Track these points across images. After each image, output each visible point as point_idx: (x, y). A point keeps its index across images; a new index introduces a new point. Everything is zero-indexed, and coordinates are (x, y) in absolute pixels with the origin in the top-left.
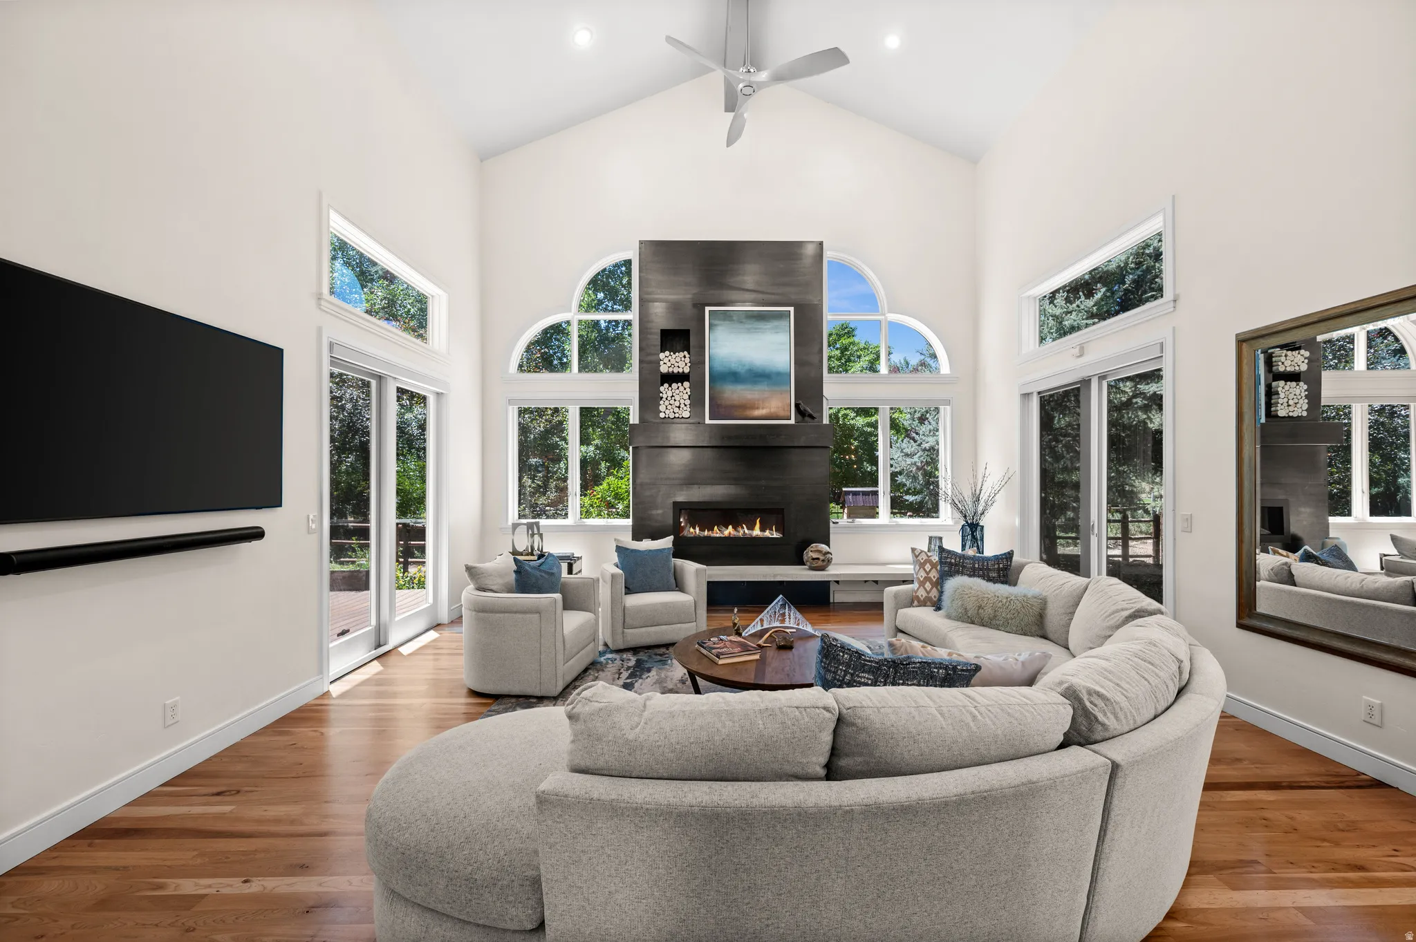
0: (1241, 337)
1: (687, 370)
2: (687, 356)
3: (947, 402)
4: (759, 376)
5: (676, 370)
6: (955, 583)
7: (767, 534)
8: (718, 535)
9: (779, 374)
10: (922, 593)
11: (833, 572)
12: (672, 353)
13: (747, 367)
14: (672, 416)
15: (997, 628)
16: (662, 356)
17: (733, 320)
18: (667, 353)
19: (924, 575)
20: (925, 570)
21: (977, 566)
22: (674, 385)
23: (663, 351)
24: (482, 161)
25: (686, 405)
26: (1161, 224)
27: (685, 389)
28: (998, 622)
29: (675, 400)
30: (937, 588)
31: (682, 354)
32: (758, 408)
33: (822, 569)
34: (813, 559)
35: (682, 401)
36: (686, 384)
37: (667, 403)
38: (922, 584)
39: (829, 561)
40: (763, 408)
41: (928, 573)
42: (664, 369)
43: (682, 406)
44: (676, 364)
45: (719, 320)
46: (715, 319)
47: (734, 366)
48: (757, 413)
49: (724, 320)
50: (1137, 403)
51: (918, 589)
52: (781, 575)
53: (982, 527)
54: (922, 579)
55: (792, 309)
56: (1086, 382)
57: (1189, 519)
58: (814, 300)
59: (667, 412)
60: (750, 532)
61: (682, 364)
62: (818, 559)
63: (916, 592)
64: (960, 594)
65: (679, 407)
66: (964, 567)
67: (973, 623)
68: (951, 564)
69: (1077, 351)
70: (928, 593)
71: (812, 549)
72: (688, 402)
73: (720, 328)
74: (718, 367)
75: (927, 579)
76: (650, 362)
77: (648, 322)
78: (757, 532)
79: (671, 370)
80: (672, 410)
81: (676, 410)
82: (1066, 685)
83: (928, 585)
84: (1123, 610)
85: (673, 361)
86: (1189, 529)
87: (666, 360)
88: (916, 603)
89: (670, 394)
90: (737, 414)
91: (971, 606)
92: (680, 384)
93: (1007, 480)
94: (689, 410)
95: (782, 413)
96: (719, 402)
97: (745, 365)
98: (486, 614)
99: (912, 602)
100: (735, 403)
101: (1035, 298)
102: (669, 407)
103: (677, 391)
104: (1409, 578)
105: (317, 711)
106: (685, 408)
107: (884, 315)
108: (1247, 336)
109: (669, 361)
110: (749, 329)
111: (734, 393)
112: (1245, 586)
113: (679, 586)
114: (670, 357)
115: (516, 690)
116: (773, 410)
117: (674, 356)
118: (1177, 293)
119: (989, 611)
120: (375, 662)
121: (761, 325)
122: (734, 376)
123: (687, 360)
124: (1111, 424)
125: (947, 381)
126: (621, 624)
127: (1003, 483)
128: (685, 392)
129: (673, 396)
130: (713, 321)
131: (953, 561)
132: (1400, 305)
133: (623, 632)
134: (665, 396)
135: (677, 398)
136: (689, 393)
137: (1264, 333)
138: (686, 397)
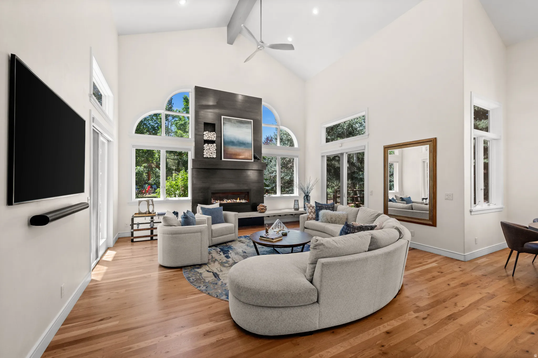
0: (385, 147)
1: (215, 139)
2: (215, 134)
3: (297, 157)
4: (241, 144)
5: (210, 139)
6: (322, 212)
7: (242, 201)
8: (225, 203)
9: (248, 144)
10: (310, 216)
11: (267, 213)
12: (209, 132)
13: (237, 140)
14: (209, 157)
15: (336, 223)
16: (205, 133)
17: (232, 122)
18: (207, 132)
19: (310, 211)
20: (310, 209)
21: (326, 207)
22: (210, 145)
23: (205, 131)
24: (119, 36)
25: (214, 153)
26: (365, 113)
27: (214, 146)
28: (336, 222)
29: (210, 151)
30: (314, 214)
31: (213, 133)
32: (241, 155)
33: (263, 212)
34: (261, 209)
35: (213, 151)
36: (215, 145)
37: (207, 151)
38: (310, 213)
39: (266, 209)
40: (243, 156)
41: (311, 210)
42: (205, 138)
43: (213, 153)
44: (211, 137)
45: (227, 121)
46: (225, 121)
47: (232, 139)
48: (241, 157)
49: (229, 122)
50: (336, 159)
51: (309, 215)
52: (252, 215)
53: (310, 196)
54: (310, 212)
55: (252, 121)
56: (342, 154)
57: (372, 192)
58: (258, 118)
59: (207, 155)
60: (236, 200)
61: (213, 137)
62: (263, 209)
63: (309, 216)
64: (324, 215)
65: (212, 153)
66: (323, 207)
67: (329, 223)
68: (319, 206)
69: (340, 145)
70: (312, 216)
71: (261, 206)
72: (215, 152)
73: (227, 124)
74: (227, 139)
75: (311, 212)
76: (199, 135)
77: (199, 119)
78: (238, 201)
79: (208, 138)
80: (209, 154)
81: (211, 154)
82: (395, 227)
83: (312, 214)
84: (374, 214)
85: (209, 135)
86: (372, 195)
87: (207, 135)
88: (309, 219)
89: (208, 148)
90: (234, 157)
91: (329, 218)
92: (212, 144)
93: (317, 181)
94: (216, 154)
95: (249, 158)
96: (227, 152)
97: (236, 139)
98: (177, 235)
99: (308, 219)
100: (233, 153)
101: (325, 127)
102: (208, 153)
103: (211, 147)
104: (411, 204)
105: (97, 287)
106: (214, 154)
107: (279, 126)
108: (387, 147)
109: (208, 135)
110: (237, 126)
111: (232, 149)
112: (386, 208)
113: (226, 221)
114: (208, 134)
115: (191, 263)
116: (246, 156)
117: (210, 133)
118: (369, 133)
119: (334, 219)
120: (97, 266)
121: (242, 125)
122: (232, 143)
123: (215, 135)
124: (328, 165)
125: (297, 149)
126: (211, 236)
127: (315, 183)
128: (214, 147)
129: (209, 149)
130: (224, 122)
131: (320, 206)
132: (418, 144)
133: (212, 239)
134: (206, 149)
135: (211, 149)
136: (216, 148)
137: (390, 146)
138: (215, 149)
